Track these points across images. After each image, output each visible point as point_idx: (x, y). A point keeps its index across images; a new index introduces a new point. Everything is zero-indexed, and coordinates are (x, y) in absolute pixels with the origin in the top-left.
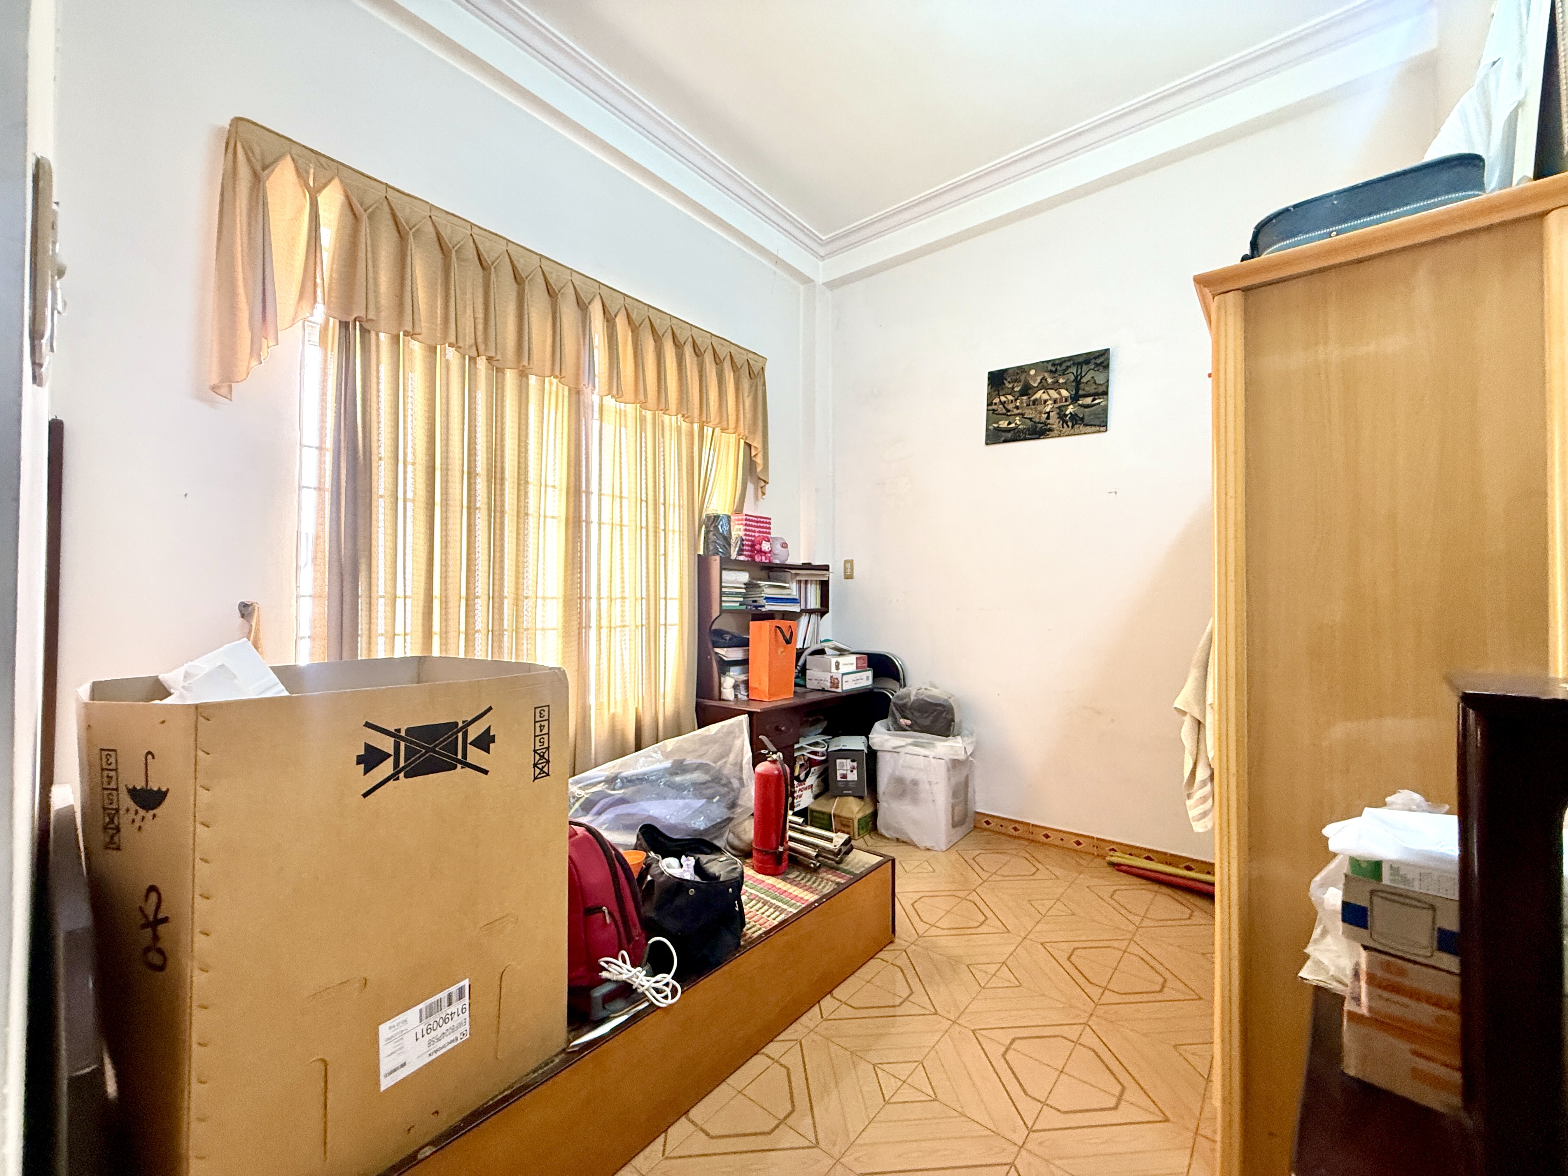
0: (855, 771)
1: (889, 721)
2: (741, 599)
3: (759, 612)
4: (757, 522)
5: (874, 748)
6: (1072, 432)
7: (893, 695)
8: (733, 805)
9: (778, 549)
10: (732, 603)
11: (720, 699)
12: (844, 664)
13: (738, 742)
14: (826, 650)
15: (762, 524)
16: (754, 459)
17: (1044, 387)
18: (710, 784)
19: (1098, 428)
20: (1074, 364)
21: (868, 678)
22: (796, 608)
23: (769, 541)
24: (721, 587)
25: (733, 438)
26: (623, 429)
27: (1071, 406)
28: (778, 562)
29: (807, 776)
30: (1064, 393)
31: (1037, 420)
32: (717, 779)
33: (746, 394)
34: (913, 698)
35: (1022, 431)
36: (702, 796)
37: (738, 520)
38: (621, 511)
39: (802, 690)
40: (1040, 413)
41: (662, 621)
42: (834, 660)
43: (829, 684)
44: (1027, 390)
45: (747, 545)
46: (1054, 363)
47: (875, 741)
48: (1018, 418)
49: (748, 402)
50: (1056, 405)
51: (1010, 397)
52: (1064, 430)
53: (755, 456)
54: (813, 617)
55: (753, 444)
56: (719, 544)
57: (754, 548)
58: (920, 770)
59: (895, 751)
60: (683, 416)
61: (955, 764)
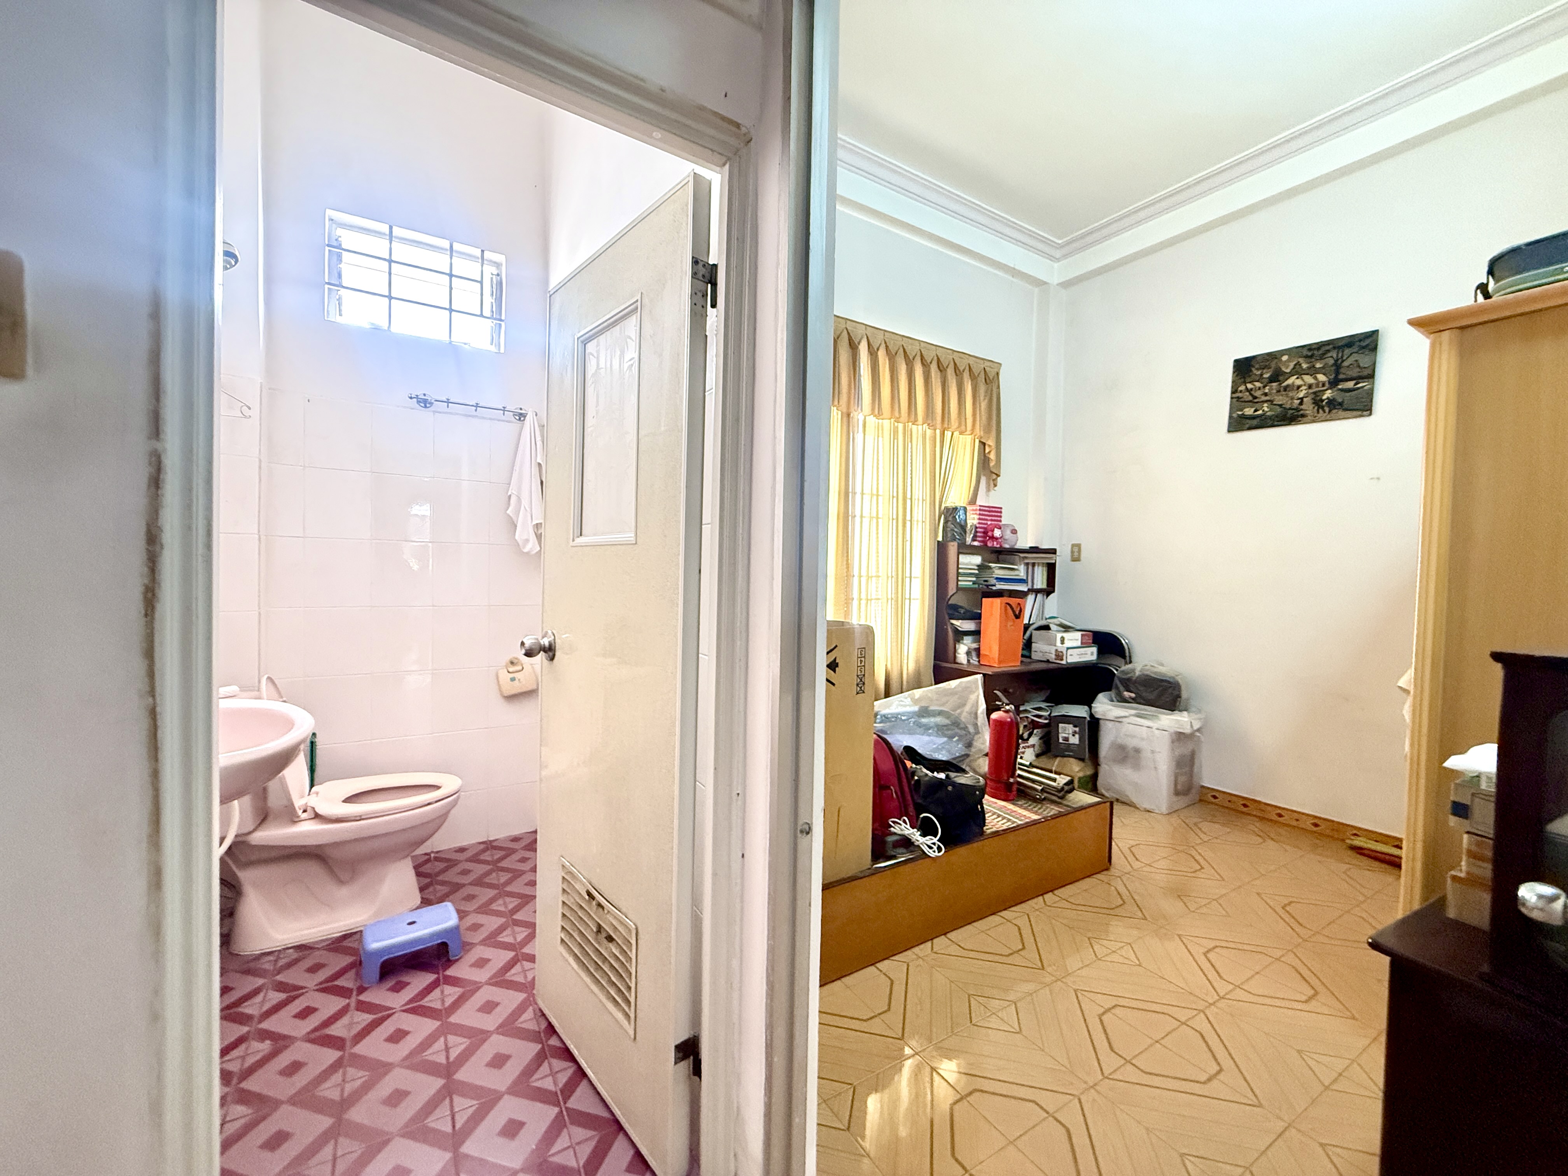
0: (1077, 736)
1: (1112, 693)
2: (974, 579)
3: (988, 590)
4: (989, 511)
5: (1097, 716)
6: (1328, 417)
7: (1117, 670)
8: (969, 745)
9: (1008, 534)
10: (966, 582)
11: (956, 663)
12: (1069, 640)
13: (973, 697)
14: (1051, 626)
15: (994, 512)
16: (987, 455)
17: (1298, 371)
18: (950, 727)
19: (1360, 413)
20: (1334, 348)
21: (1092, 654)
22: (1023, 588)
23: (1000, 528)
24: (958, 568)
25: (968, 439)
26: (880, 439)
27: (1329, 391)
28: (1007, 546)
29: (1030, 735)
30: (1321, 378)
31: (1288, 406)
32: (956, 723)
33: (982, 398)
34: (1137, 673)
35: (1270, 417)
36: (945, 736)
37: (973, 510)
38: (877, 507)
39: (1028, 660)
40: (1292, 399)
41: (907, 596)
42: (1059, 635)
43: (1053, 656)
44: (1277, 376)
45: (980, 532)
46: (1310, 347)
47: (1097, 710)
48: (1266, 405)
49: (984, 405)
50: (1311, 391)
51: (1258, 384)
52: (1319, 415)
53: (989, 452)
54: (1039, 596)
55: (987, 443)
56: (956, 532)
57: (986, 533)
58: (1143, 739)
59: (1118, 720)
60: (928, 425)
61: (1180, 737)
